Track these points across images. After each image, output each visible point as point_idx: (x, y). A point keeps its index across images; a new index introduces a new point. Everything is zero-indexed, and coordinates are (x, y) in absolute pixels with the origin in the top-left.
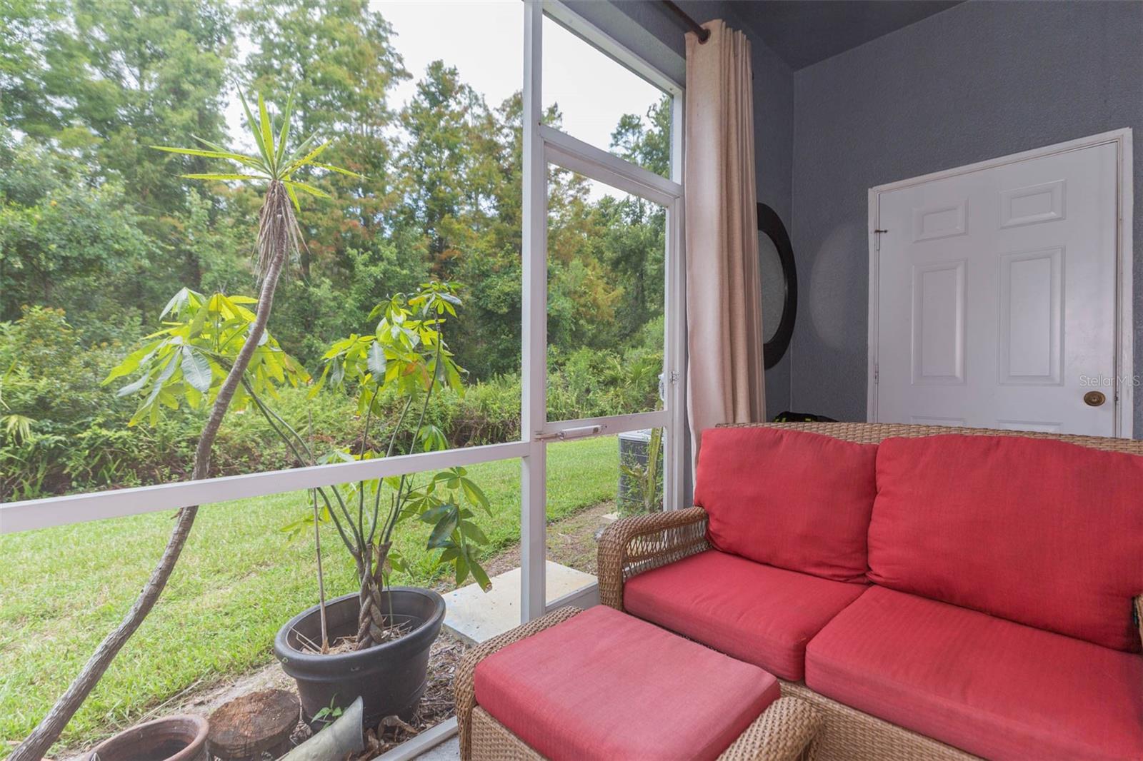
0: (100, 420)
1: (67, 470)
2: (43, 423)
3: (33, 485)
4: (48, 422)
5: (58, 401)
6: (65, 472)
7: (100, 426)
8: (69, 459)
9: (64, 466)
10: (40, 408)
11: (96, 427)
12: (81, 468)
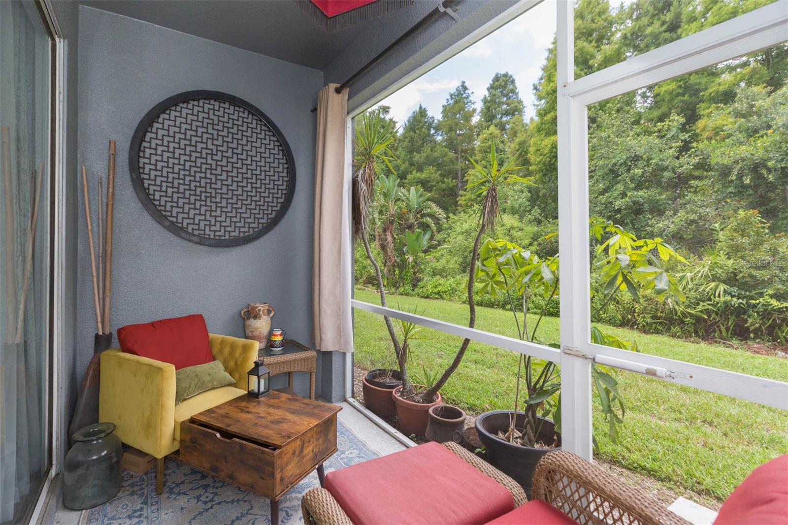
0: (770, 292)
1: (748, 324)
2: (732, 289)
3: (727, 329)
4: (736, 289)
5: (741, 275)
6: (746, 325)
7: (771, 296)
8: (749, 316)
9: (746, 321)
10: (732, 279)
11: (767, 297)
12: (757, 325)
